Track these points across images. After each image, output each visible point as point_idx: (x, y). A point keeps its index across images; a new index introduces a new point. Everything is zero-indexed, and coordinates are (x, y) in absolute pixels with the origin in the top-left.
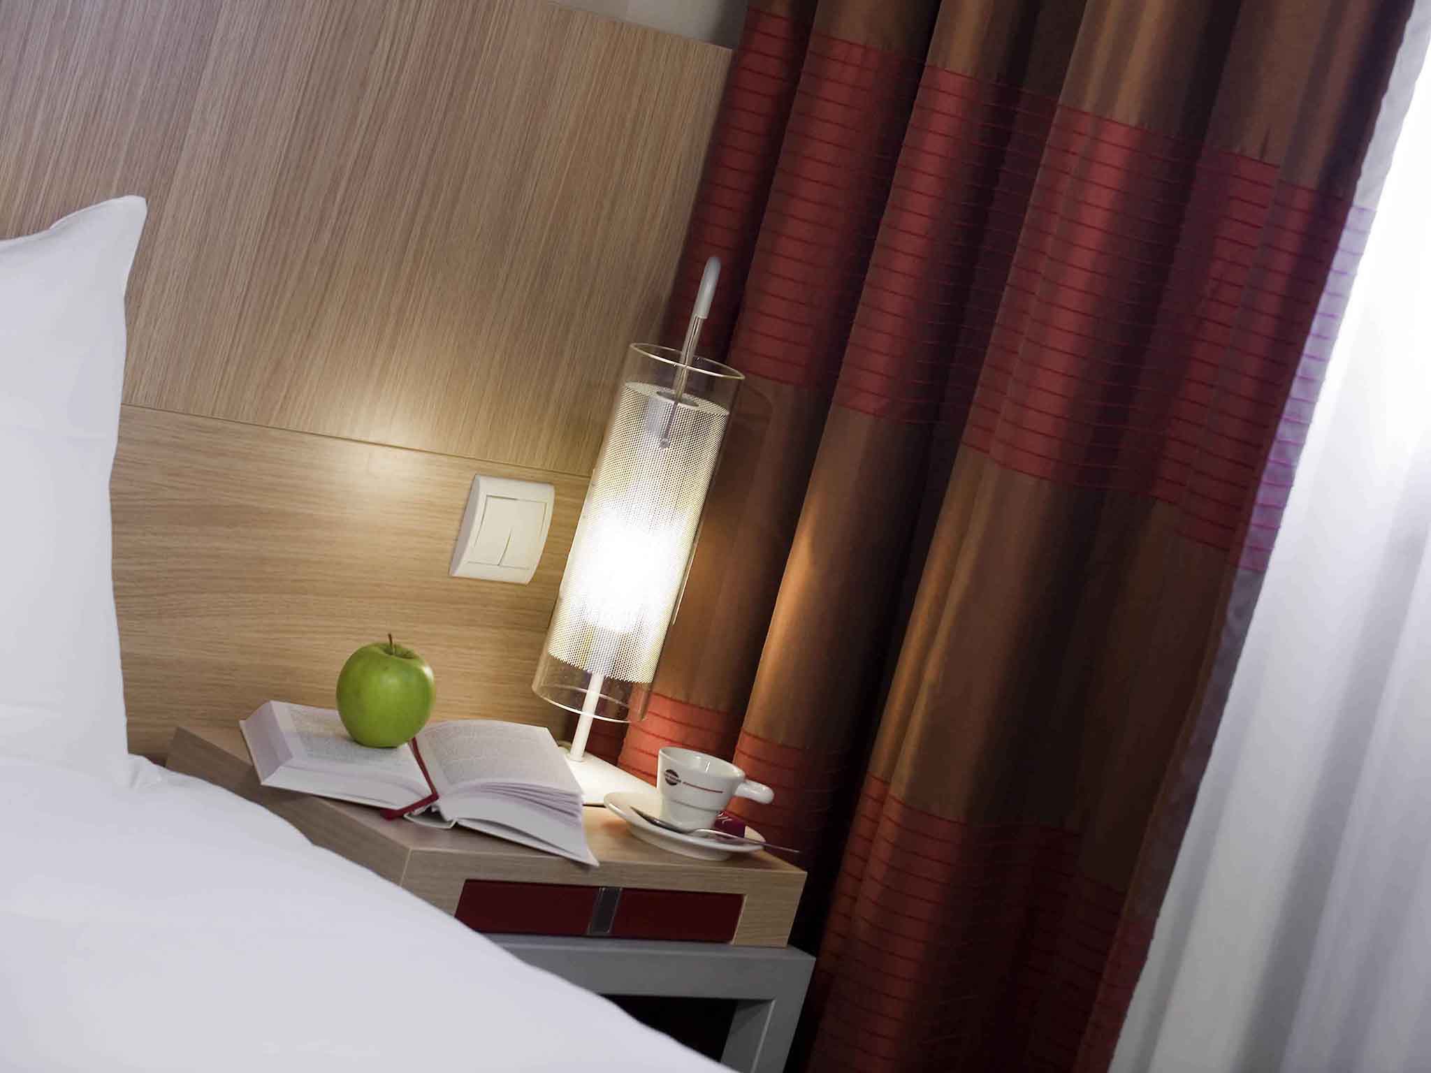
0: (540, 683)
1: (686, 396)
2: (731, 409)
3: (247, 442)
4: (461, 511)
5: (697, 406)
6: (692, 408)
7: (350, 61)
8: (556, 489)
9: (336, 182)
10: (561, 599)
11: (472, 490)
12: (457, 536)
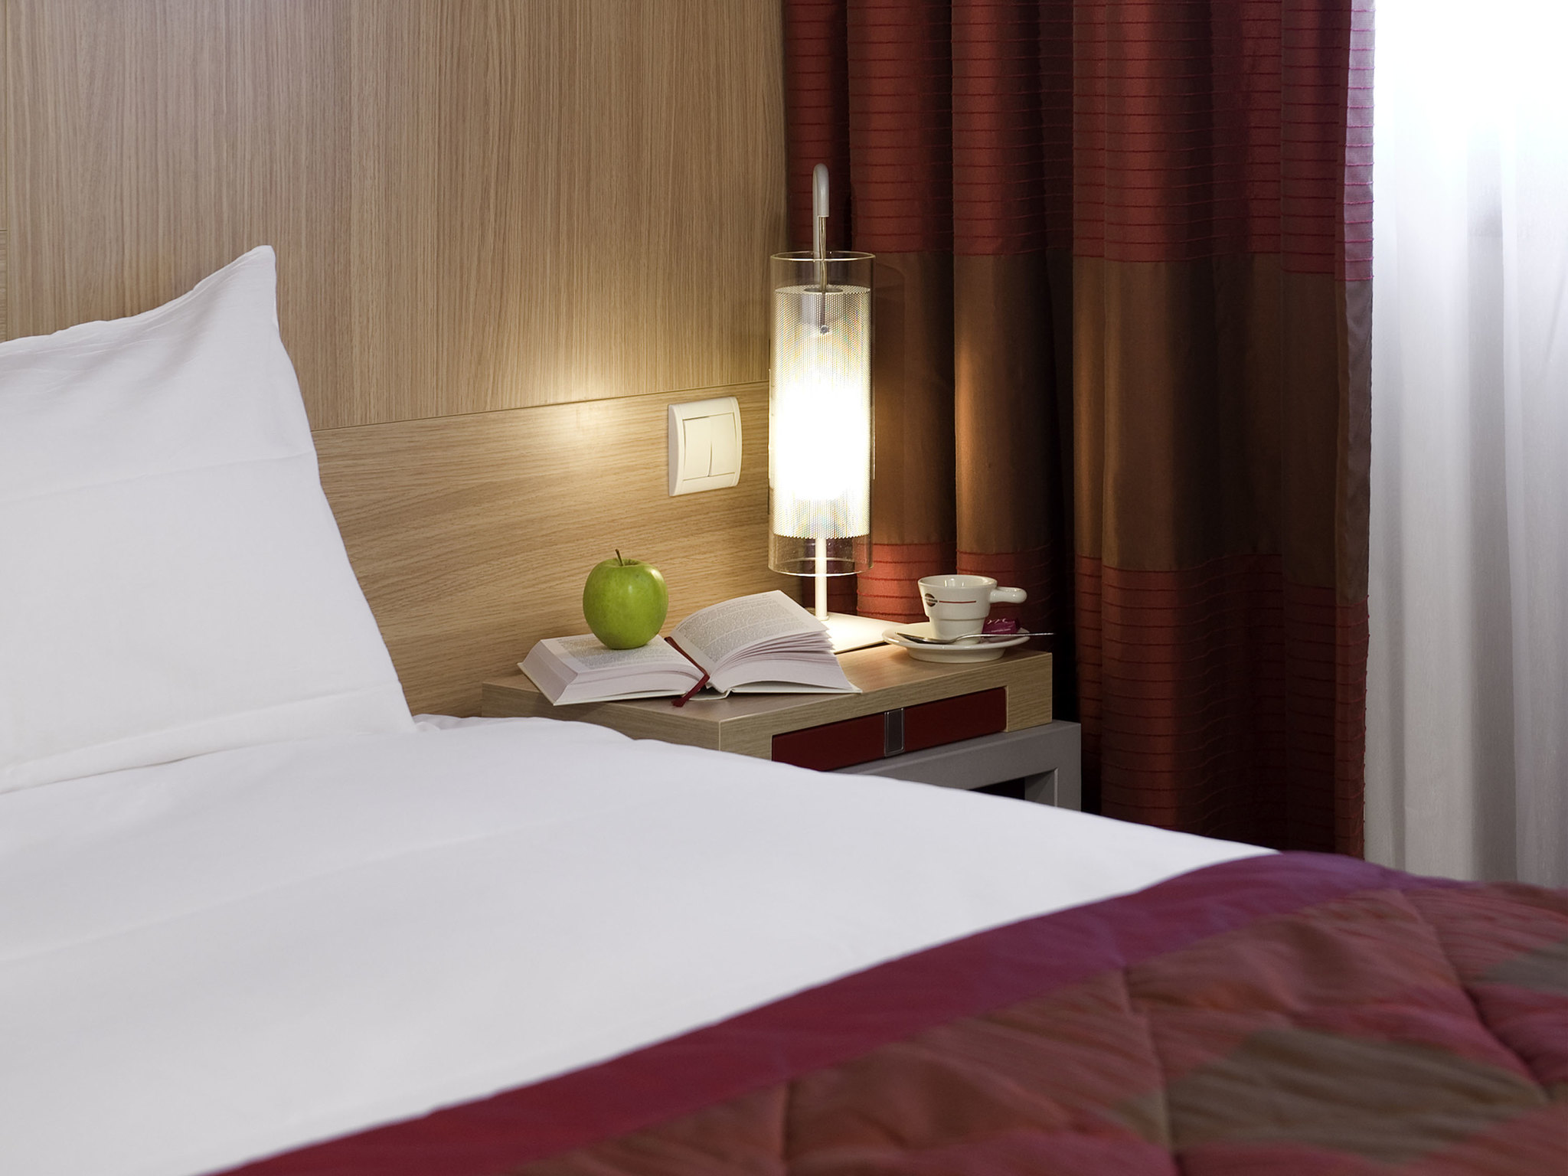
0: (775, 562)
1: (830, 286)
2: (872, 288)
3: (472, 429)
4: (664, 440)
5: (842, 291)
6: (839, 293)
7: (470, 86)
8: (737, 399)
9: (486, 191)
10: (772, 490)
11: (669, 419)
12: (668, 461)
